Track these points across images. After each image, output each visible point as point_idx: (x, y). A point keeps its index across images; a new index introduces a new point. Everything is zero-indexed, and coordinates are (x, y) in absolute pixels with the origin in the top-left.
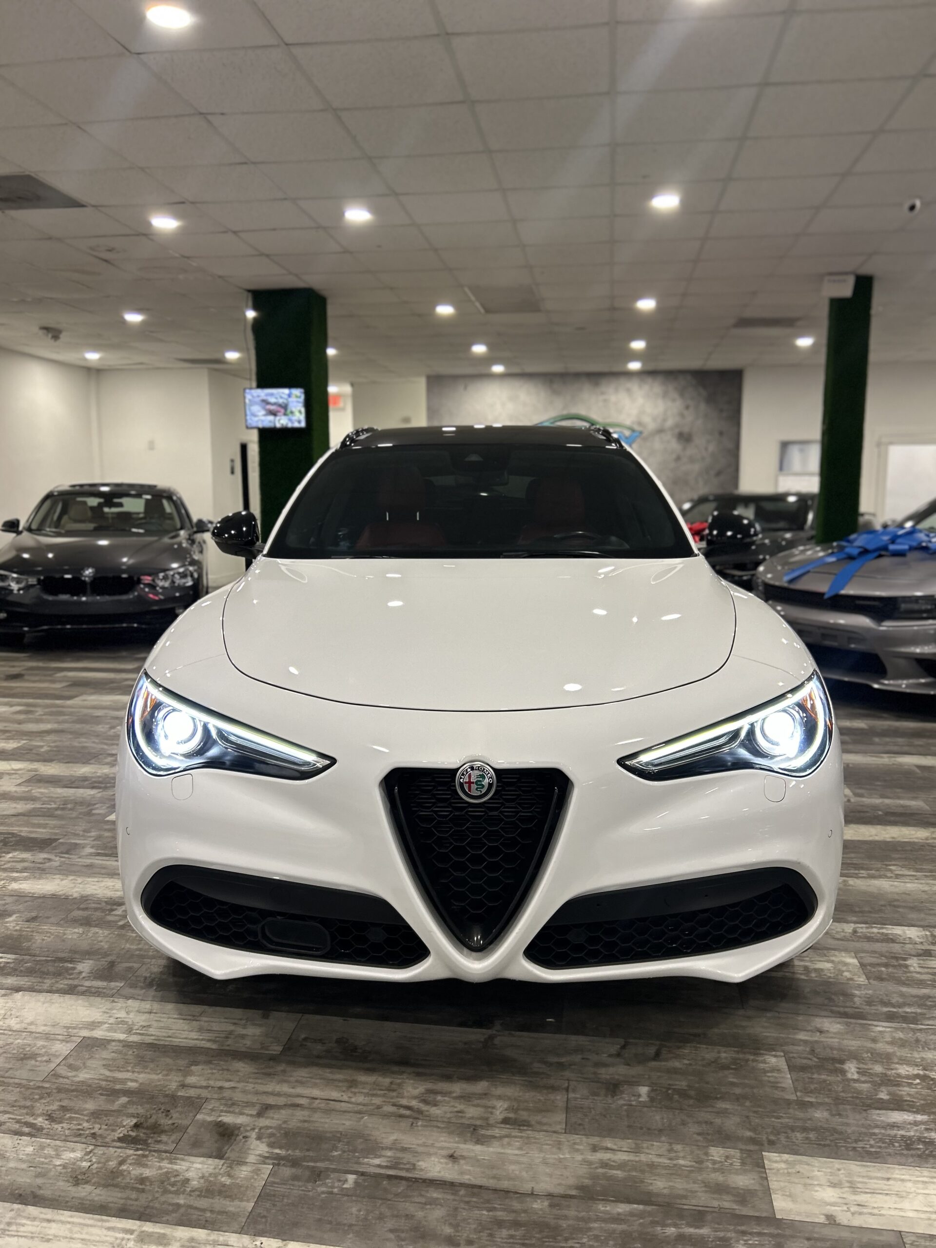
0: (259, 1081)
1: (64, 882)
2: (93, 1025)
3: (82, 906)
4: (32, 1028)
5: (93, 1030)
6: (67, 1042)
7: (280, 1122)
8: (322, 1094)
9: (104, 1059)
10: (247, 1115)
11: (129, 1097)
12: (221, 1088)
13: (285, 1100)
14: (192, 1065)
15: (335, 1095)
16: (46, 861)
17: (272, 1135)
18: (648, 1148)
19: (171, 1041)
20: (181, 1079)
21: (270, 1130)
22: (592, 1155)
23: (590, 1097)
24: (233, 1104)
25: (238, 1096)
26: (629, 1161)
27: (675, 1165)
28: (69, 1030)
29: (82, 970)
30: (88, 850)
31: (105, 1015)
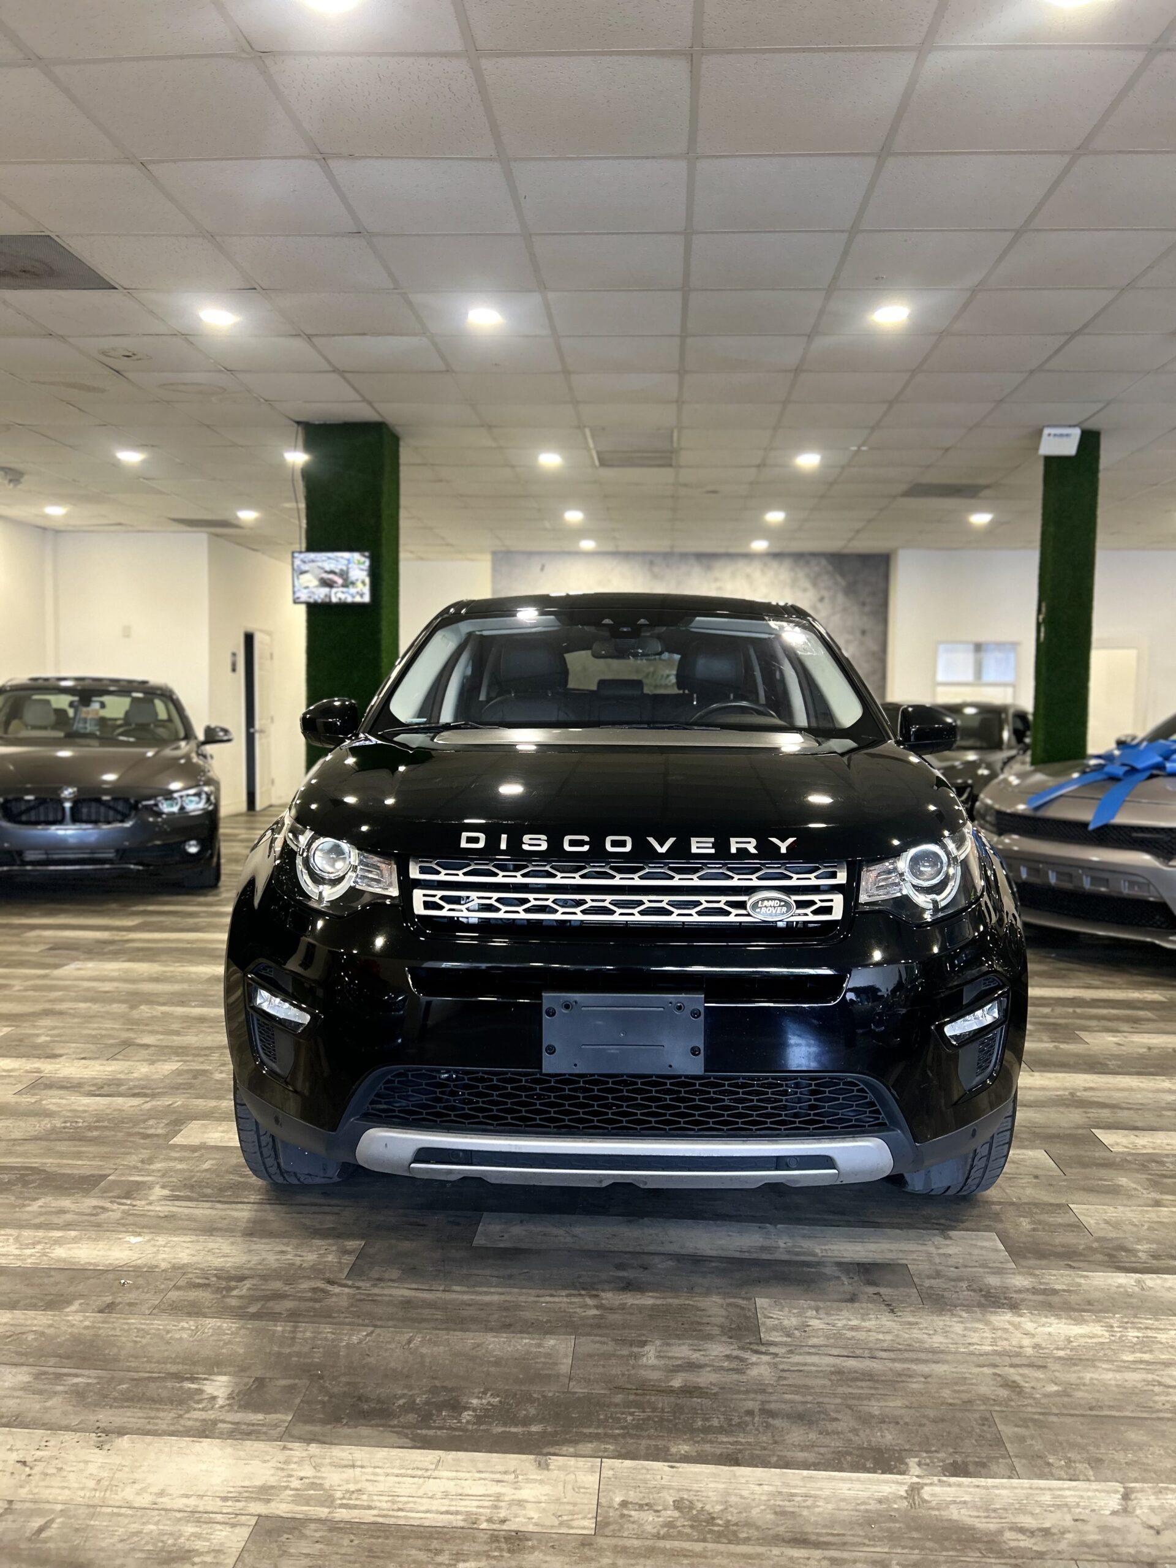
1: (138, 1244)
2: (265, 1493)
3: (180, 1283)
4: (166, 1502)
5: (268, 1501)
6: (233, 1526)
14: (458, 1561)
16: (99, 1210)
19: (405, 1517)
28: (230, 1503)
29: (216, 1394)
30: (158, 1192)
31: (280, 1473)
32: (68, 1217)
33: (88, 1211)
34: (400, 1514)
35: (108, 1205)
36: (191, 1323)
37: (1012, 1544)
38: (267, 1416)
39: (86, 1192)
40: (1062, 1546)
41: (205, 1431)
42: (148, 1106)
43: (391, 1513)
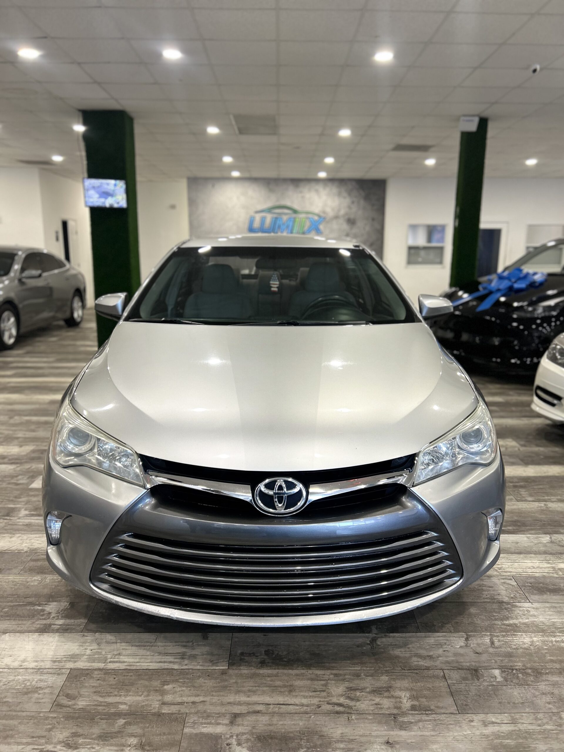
0: (221, 693)
1: (13, 539)
2: (74, 657)
3: (34, 558)
4: (26, 665)
5: (75, 662)
6: (58, 674)
7: (250, 728)
8: (272, 699)
9: (93, 687)
10: (223, 724)
11: (124, 719)
12: (193, 703)
13: (246, 708)
14: (164, 685)
15: (281, 699)
17: (248, 740)
18: (520, 719)
19: (140, 665)
20: (160, 698)
21: (245, 736)
22: (485, 730)
23: (463, 682)
24: (208, 716)
25: (210, 709)
26: (512, 731)
27: (545, 730)
28: (57, 664)
29: (51, 611)
30: (23, 512)
31: (81, 648)
34: (138, 664)
36: (38, 577)
37: (416, 663)
38: (76, 621)
40: (438, 663)
41: (45, 630)
42: (19, 469)
43: (134, 664)
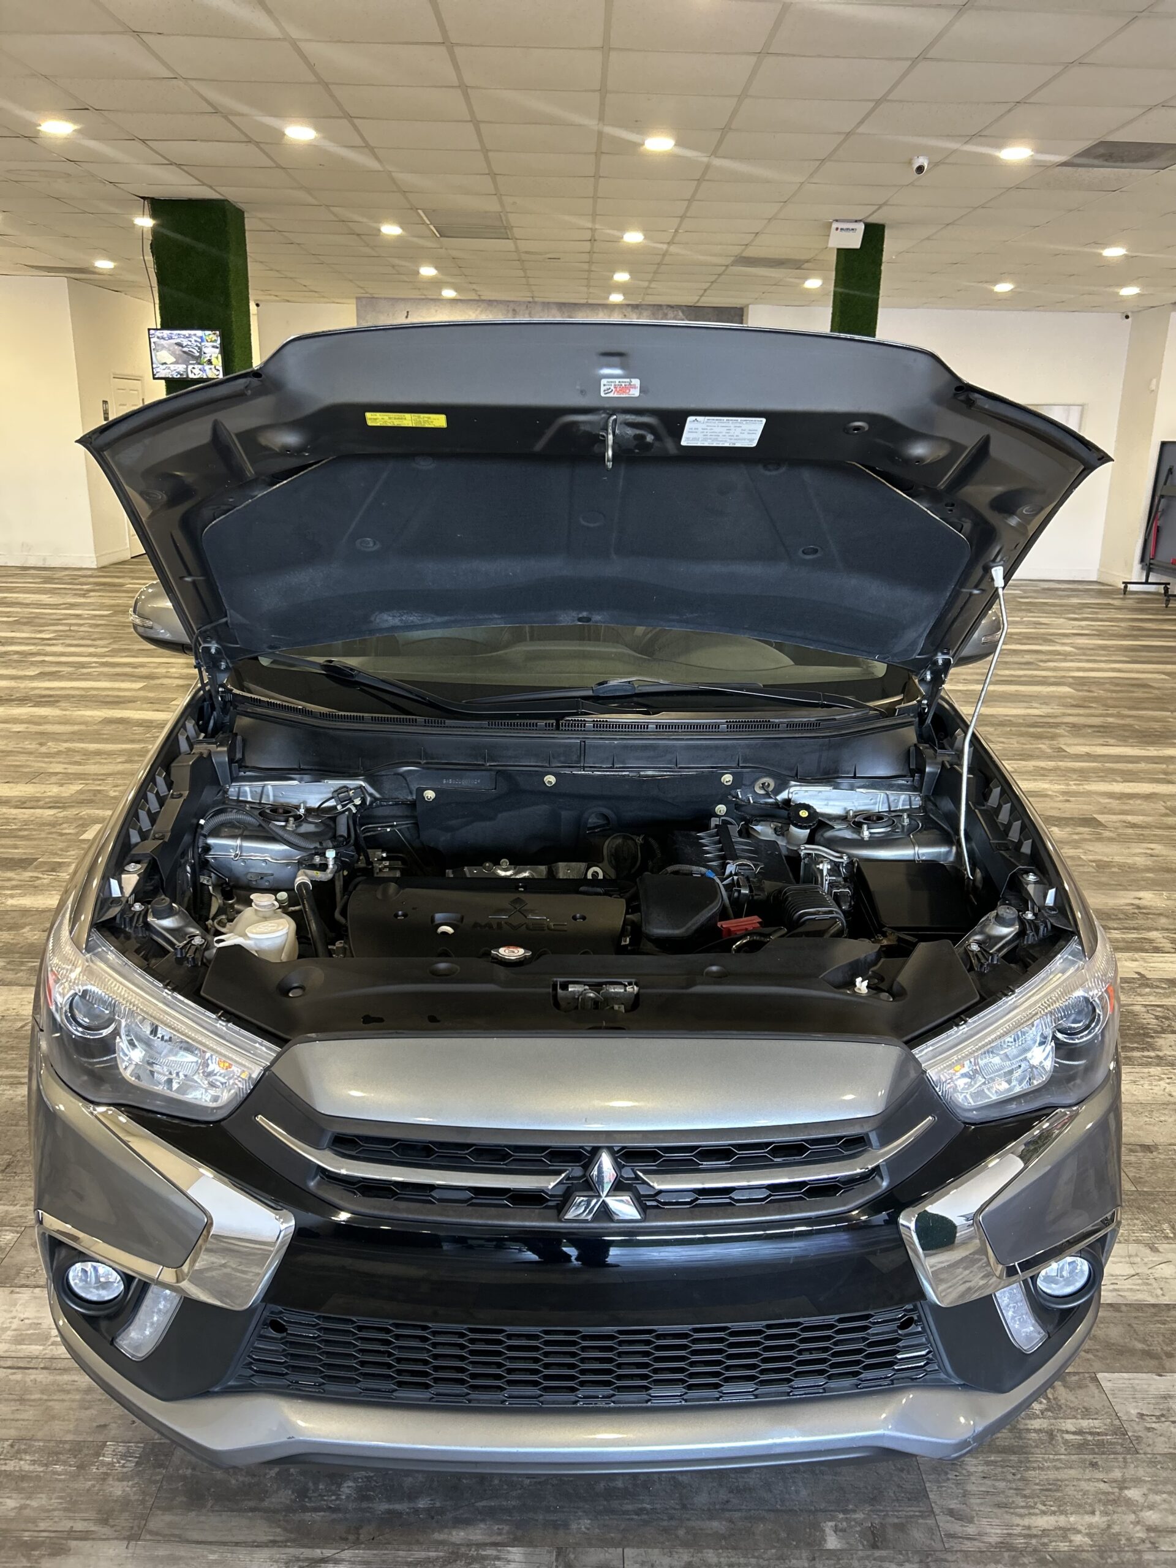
32: (14, 883)
33: (28, 879)
35: (41, 876)
39: (25, 869)
42: (61, 815)
